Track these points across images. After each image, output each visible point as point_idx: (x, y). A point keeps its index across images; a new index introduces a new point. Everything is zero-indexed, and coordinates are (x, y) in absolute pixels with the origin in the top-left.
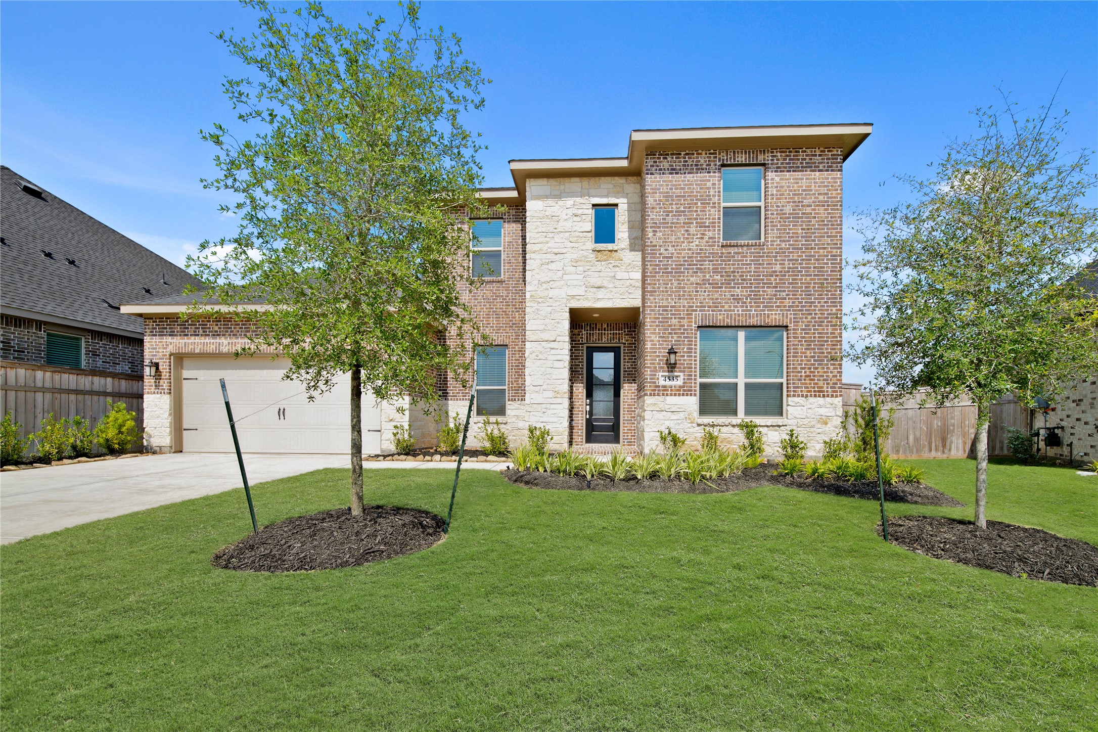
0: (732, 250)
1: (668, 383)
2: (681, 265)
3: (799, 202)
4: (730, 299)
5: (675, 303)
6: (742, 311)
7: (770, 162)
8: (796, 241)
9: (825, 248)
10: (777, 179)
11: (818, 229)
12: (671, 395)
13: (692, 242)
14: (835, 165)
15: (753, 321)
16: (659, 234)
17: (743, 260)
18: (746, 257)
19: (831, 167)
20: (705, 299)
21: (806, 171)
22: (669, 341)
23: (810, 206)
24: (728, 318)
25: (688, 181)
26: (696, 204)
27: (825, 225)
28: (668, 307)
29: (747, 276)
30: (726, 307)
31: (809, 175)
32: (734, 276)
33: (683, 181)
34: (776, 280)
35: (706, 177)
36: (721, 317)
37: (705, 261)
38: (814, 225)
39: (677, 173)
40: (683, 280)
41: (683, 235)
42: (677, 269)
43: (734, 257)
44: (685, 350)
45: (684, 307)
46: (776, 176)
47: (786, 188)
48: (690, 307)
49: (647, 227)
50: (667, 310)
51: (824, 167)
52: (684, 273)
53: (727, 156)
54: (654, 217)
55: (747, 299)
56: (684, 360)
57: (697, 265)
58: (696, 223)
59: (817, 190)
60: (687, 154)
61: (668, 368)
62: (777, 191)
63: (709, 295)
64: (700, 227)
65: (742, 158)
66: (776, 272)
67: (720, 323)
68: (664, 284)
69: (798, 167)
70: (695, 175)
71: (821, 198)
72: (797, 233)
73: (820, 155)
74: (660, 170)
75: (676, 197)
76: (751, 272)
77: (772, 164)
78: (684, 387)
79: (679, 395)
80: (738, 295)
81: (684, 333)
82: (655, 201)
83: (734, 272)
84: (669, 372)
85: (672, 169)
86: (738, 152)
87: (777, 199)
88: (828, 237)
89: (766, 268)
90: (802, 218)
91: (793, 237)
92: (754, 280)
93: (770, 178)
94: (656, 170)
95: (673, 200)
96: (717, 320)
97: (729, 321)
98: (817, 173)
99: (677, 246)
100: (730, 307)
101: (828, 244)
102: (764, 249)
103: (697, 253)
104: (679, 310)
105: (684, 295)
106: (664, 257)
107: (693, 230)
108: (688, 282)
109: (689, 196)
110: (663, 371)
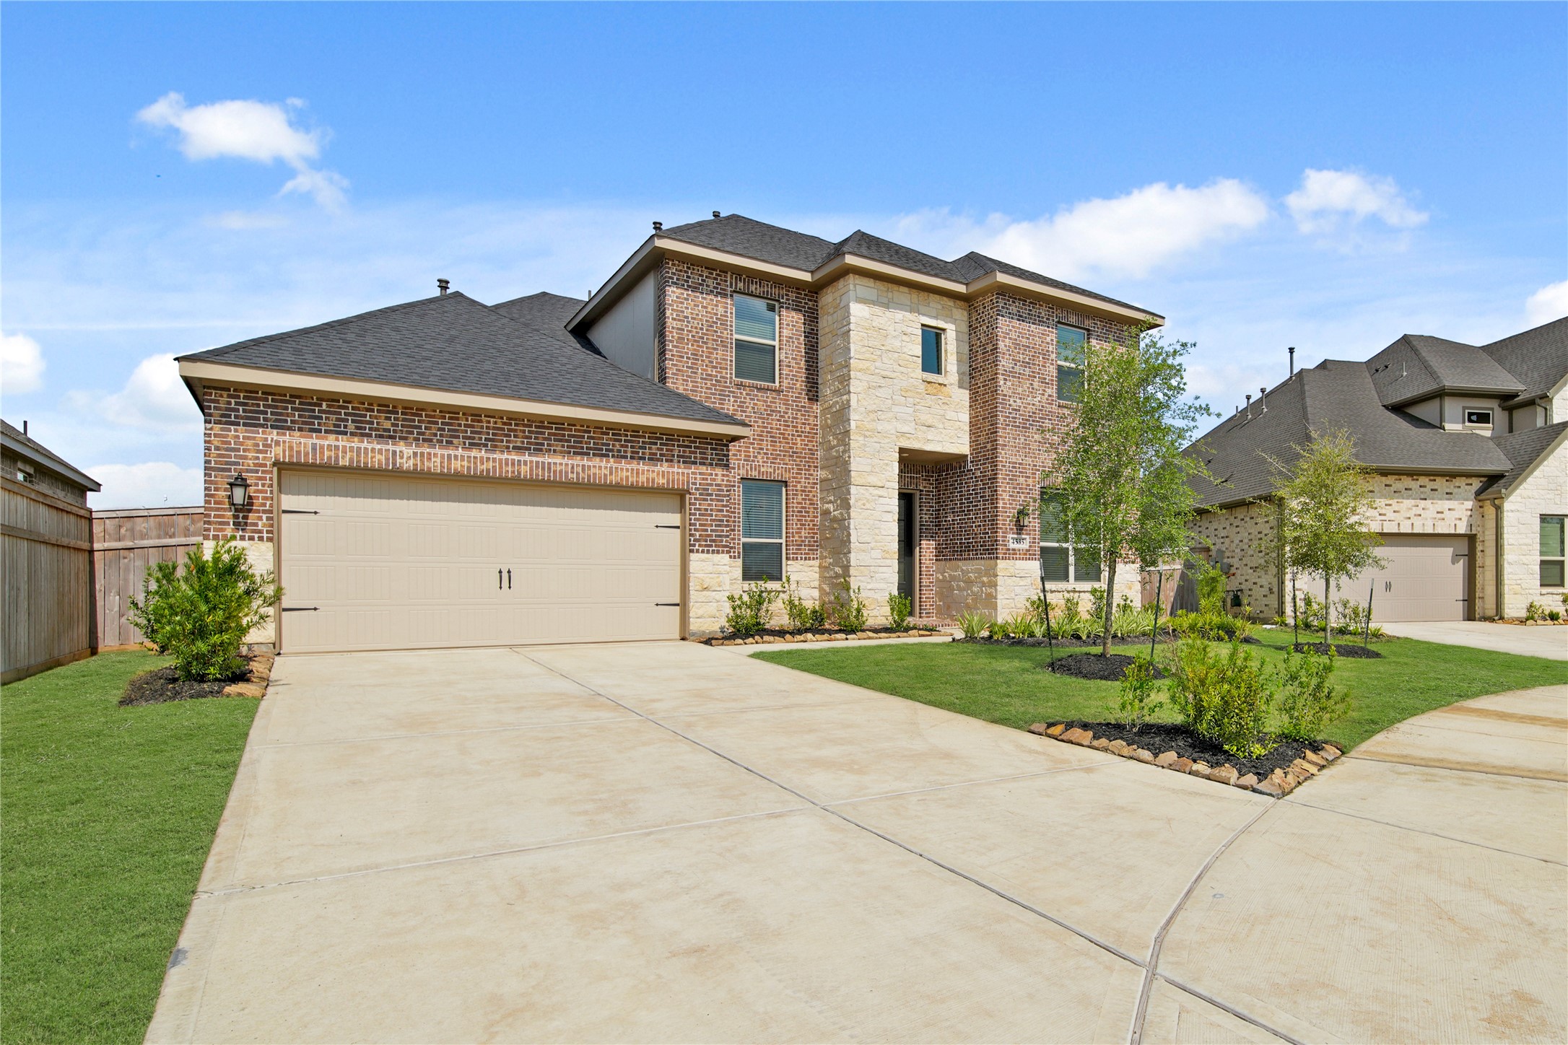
0: (1064, 411)
1: (1016, 546)
2: (1027, 420)
5: (1022, 460)
7: (1092, 329)
10: (1097, 347)
12: (1019, 559)
13: (1036, 397)
16: (1009, 383)
17: (1074, 423)
18: (1076, 420)
20: (1045, 459)
22: (1018, 501)
25: (1032, 331)
26: (1038, 357)
28: (1016, 463)
33: (1029, 330)
35: (1045, 331)
37: (1046, 419)
39: (1023, 321)
40: (1029, 437)
41: (1029, 388)
42: (1023, 423)
43: (1067, 418)
45: (1029, 465)
46: (1096, 343)
48: (1034, 466)
49: (1001, 374)
50: (1015, 467)
52: (1029, 429)
53: (1062, 314)
54: (1004, 363)
56: (1030, 522)
57: (1039, 422)
58: (1039, 377)
60: (1031, 303)
61: (1017, 530)
63: (1049, 455)
64: (1042, 382)
65: (1073, 319)
68: (1014, 438)
69: (1111, 338)
70: (1037, 326)
74: (1011, 314)
75: (1023, 346)
77: (1094, 331)
78: (1029, 550)
79: (1025, 559)
81: (1028, 494)
82: (1006, 346)
84: (1017, 534)
85: (1020, 316)
86: (1066, 311)
93: (1092, 344)
94: (1007, 312)
95: (1020, 349)
98: (1124, 349)
99: (1024, 399)
103: (1040, 410)
104: (1025, 469)
105: (1029, 453)
106: (1013, 409)
107: (1036, 384)
108: (1033, 440)
109: (1033, 348)
110: (1013, 533)
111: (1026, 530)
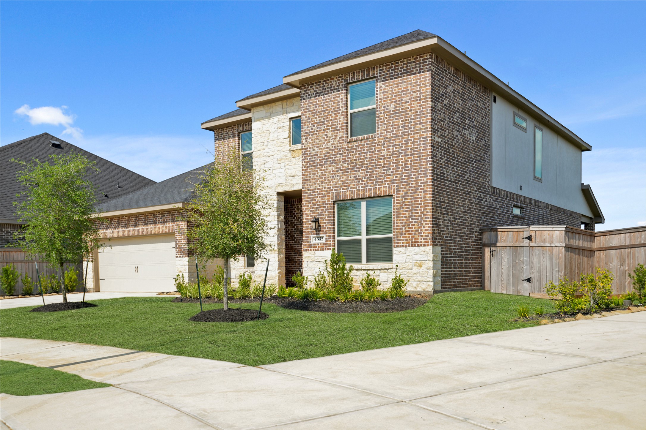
0: (354, 144)
1: (318, 242)
2: (323, 159)
3: (399, 101)
4: (353, 180)
5: (320, 186)
6: (362, 187)
7: (378, 75)
8: (398, 131)
9: (418, 133)
10: (384, 86)
11: (413, 119)
12: (318, 250)
13: (329, 142)
14: (425, 67)
15: (369, 194)
16: (309, 140)
17: (361, 151)
18: (364, 147)
19: (422, 69)
20: (338, 181)
21: (404, 76)
22: (316, 213)
23: (406, 102)
24: (352, 193)
25: (326, 100)
26: (331, 115)
27: (418, 115)
28: (315, 189)
29: (364, 161)
30: (351, 186)
31: (406, 79)
32: (356, 163)
33: (323, 100)
34: (384, 161)
35: (337, 94)
36: (347, 193)
37: (338, 154)
38: (410, 116)
39: (319, 96)
40: (324, 170)
41: (324, 138)
42: (320, 162)
43: (356, 149)
44: (326, 218)
45: (325, 188)
46: (383, 84)
47: (390, 92)
48: (328, 188)
49: (302, 136)
50: (314, 192)
51: (417, 70)
52: (325, 164)
53: (350, 77)
54: (306, 129)
55: (365, 178)
56: (326, 226)
57: (332, 158)
58: (331, 128)
59: (412, 90)
60: (324, 81)
61: (316, 231)
62: (384, 95)
63: (340, 178)
64: (334, 131)
65: (359, 76)
66: (383, 156)
67: (347, 197)
68: (313, 174)
69: (398, 74)
70: (330, 95)
71: (415, 95)
72: (398, 125)
73: (414, 62)
74: (309, 95)
75: (319, 112)
76: (367, 158)
77: (380, 76)
78: (326, 244)
79: (323, 250)
80: (359, 176)
81: (325, 207)
82: (306, 117)
83: (356, 160)
84: (316, 234)
85: (316, 94)
86: (357, 72)
87: (384, 101)
88: (420, 124)
89: (377, 154)
90: (402, 112)
91: (395, 128)
92: (370, 163)
93: (379, 87)
94: (306, 96)
95: (317, 115)
96: (345, 196)
97: (353, 195)
98: (412, 76)
99: (320, 146)
100: (354, 185)
101: (421, 129)
102: (375, 140)
103: (332, 150)
104: (322, 191)
105: (325, 180)
106: (312, 156)
107: (329, 134)
108: (327, 171)
109: (327, 110)
110: (313, 234)
111: (323, 231)
